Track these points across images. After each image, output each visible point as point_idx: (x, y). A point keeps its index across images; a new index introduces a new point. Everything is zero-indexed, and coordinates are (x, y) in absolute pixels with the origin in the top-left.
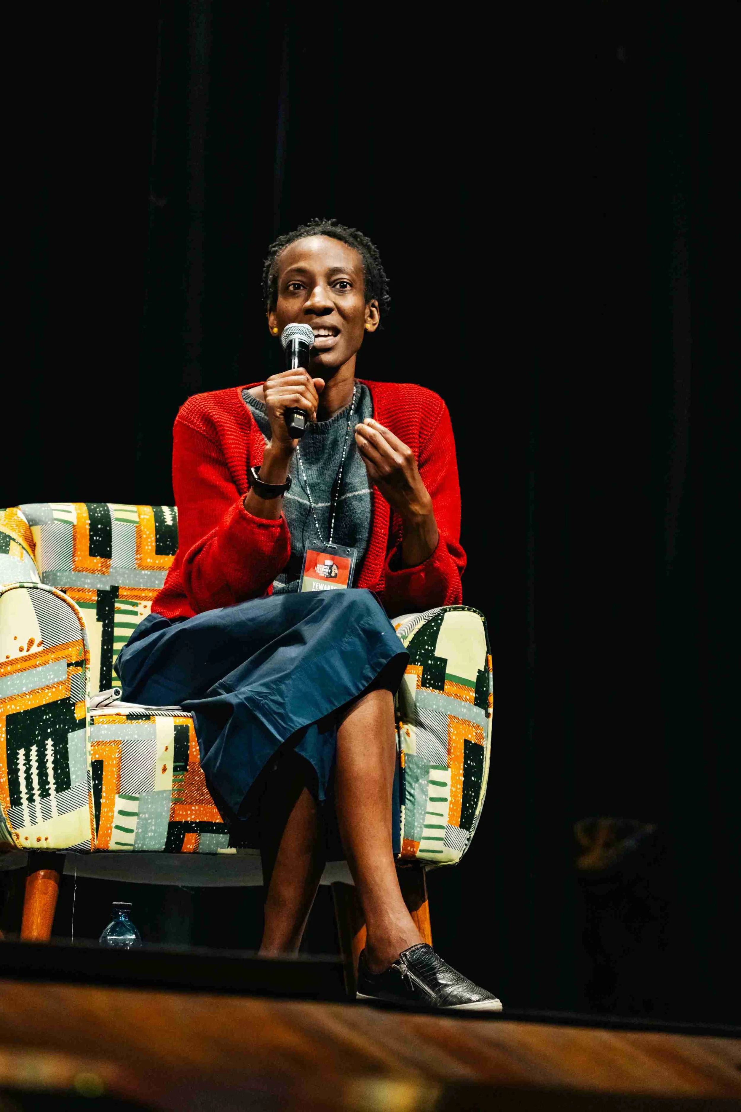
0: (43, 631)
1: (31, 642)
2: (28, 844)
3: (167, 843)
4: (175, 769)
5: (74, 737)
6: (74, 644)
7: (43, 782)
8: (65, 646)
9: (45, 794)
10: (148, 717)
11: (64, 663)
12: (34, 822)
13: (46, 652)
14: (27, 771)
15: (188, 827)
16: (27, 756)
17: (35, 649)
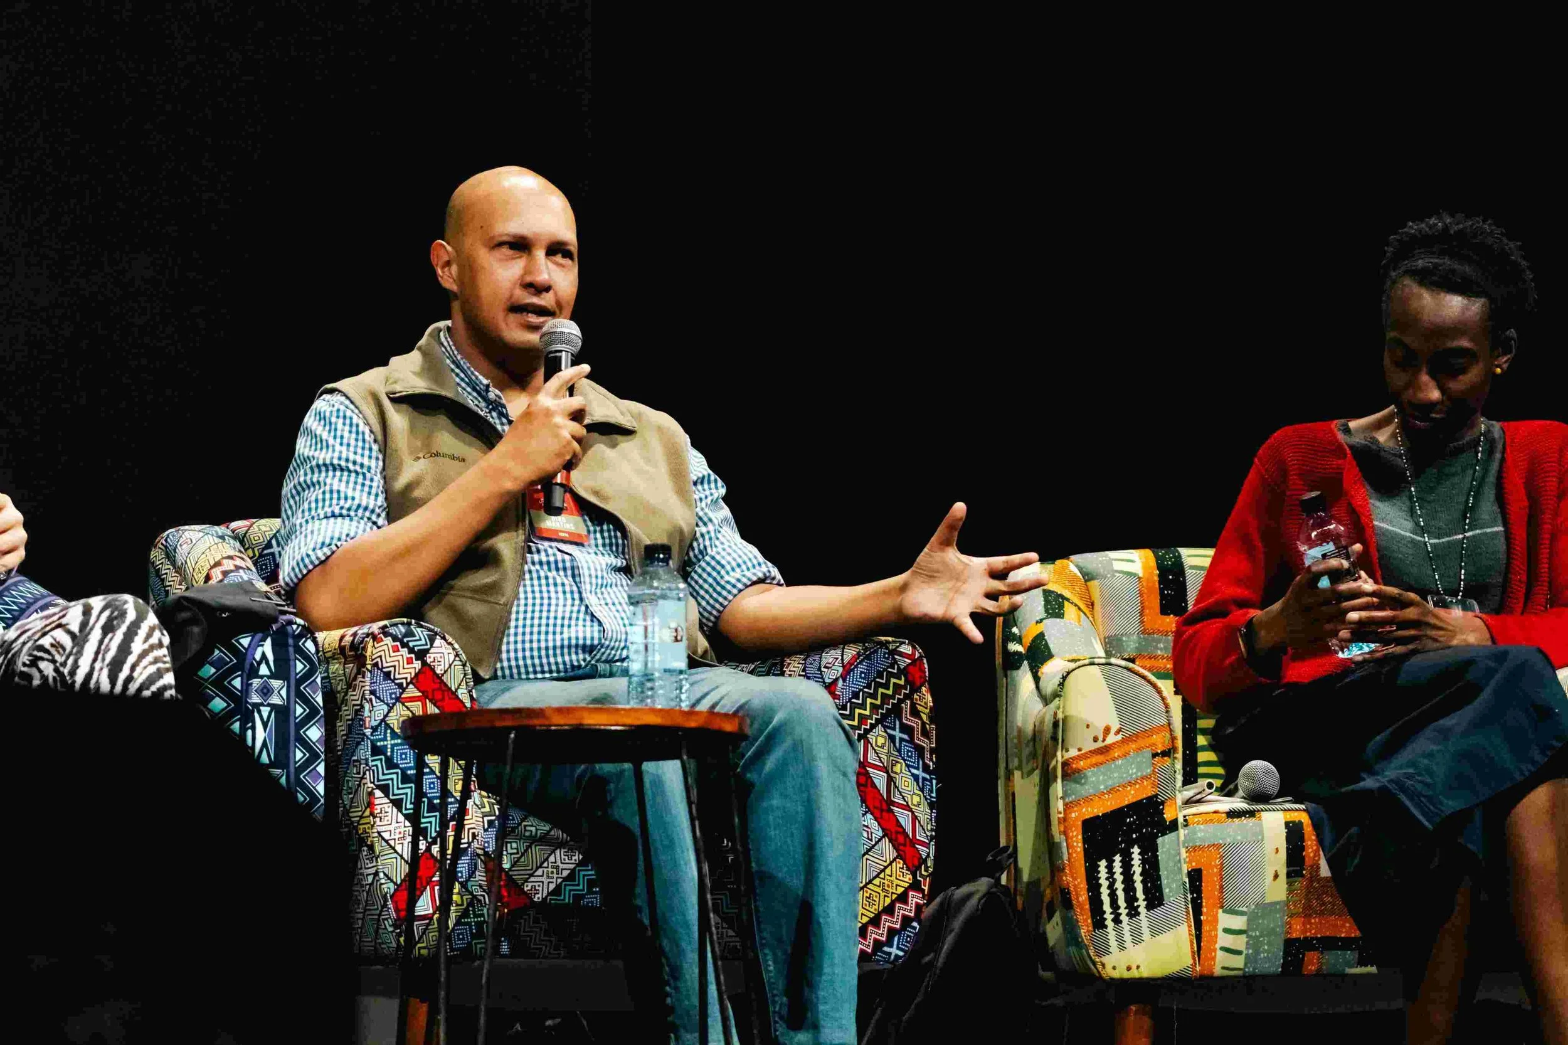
0: (1120, 716)
1: (1107, 730)
2: (1116, 974)
3: (1283, 966)
4: (1289, 875)
5: (1165, 843)
6: (1159, 729)
7: (1131, 899)
8: (1148, 733)
9: (1133, 913)
10: (1251, 814)
11: (1148, 753)
12: (1122, 947)
13: (1124, 741)
14: (1111, 887)
15: (1307, 944)
16: (1110, 868)
17: (1111, 739)
